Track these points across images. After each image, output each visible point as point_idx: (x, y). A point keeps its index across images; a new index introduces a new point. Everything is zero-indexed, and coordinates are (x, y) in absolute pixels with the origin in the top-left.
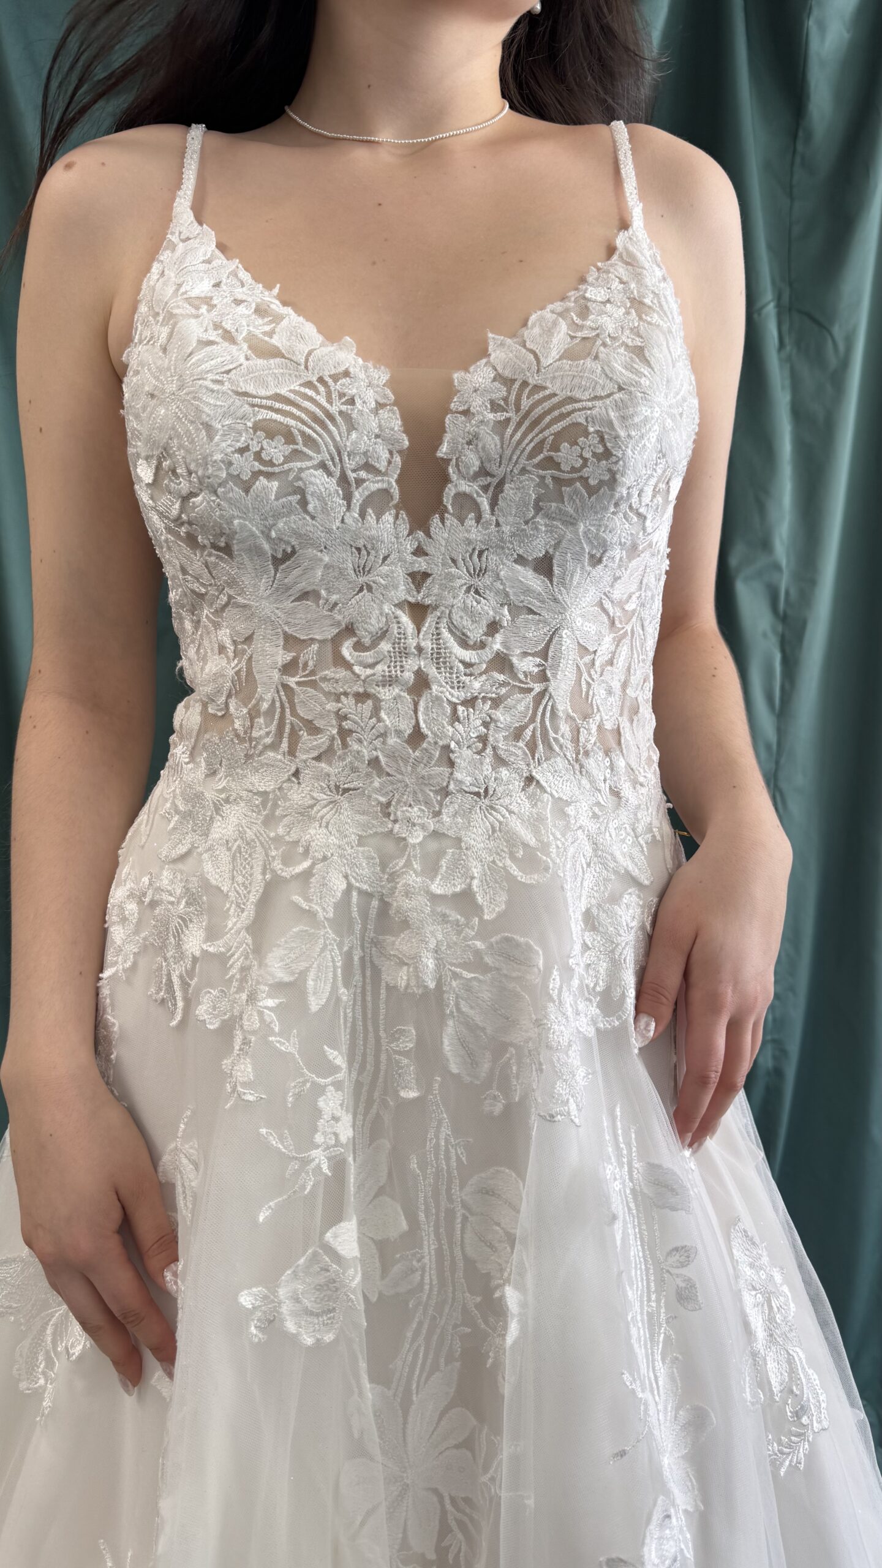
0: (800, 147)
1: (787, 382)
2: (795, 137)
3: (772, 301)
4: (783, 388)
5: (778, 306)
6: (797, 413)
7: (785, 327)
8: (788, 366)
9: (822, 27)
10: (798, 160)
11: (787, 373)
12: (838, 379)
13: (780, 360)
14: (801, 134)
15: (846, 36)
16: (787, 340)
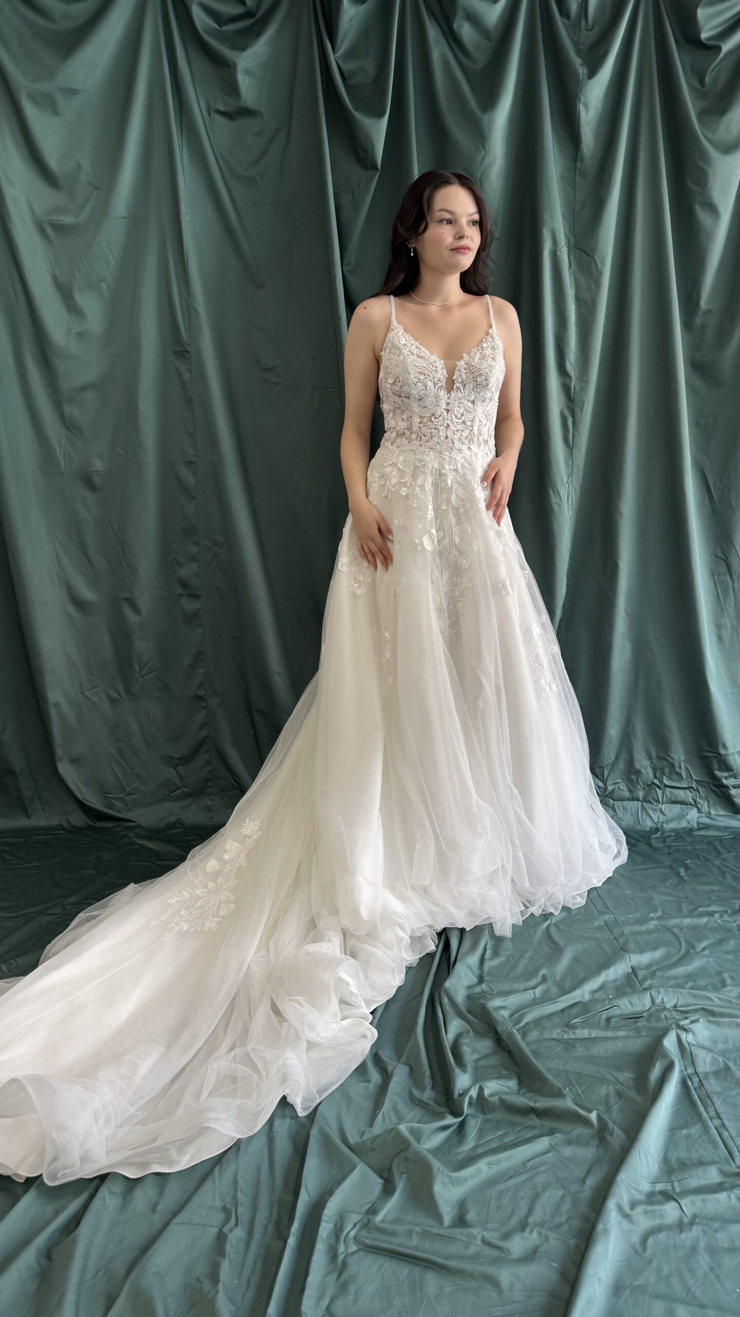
0: (578, 165)
1: (573, 285)
2: (576, 160)
3: (566, 244)
4: (571, 287)
5: (568, 247)
6: (579, 300)
7: (572, 257)
8: (574, 276)
9: (586, 107)
10: (578, 171)
11: (573, 280)
12: (597, 281)
13: (570, 273)
14: (578, 159)
15: (600, 107)
16: (573, 264)
